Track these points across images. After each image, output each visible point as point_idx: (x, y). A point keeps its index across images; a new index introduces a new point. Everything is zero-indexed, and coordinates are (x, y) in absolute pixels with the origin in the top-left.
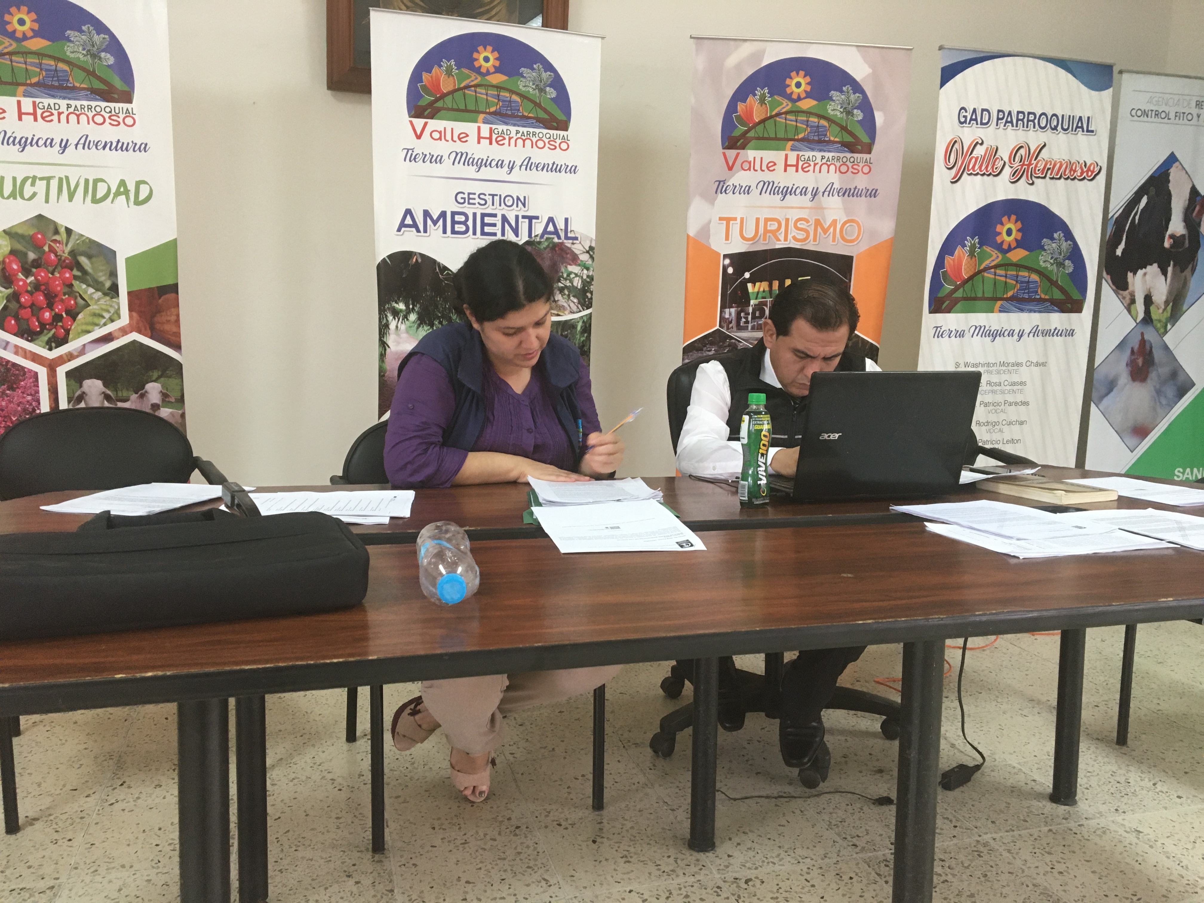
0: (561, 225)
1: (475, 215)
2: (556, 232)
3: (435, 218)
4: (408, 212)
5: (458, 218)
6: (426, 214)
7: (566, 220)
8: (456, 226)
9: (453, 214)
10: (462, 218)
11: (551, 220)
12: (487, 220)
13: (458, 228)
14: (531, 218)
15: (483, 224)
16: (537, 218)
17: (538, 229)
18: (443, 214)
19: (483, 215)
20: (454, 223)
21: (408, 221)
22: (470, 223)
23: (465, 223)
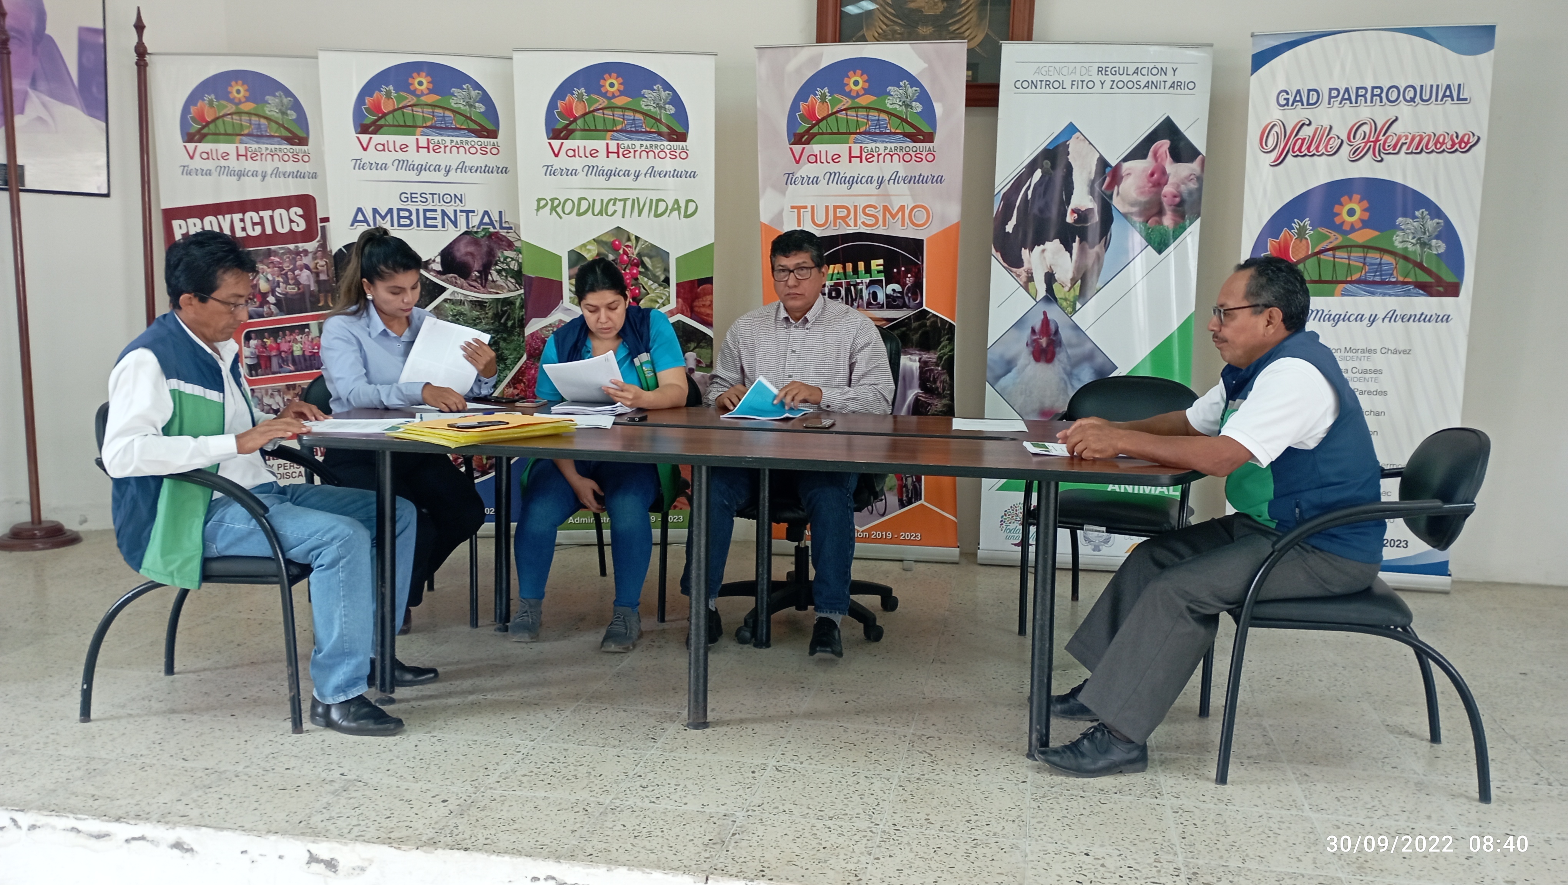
0: (495, 217)
1: (418, 210)
2: (491, 223)
3: (383, 214)
4: (359, 210)
5: (402, 214)
6: (375, 211)
7: (500, 212)
8: (402, 220)
9: (399, 210)
10: (407, 214)
11: (486, 213)
12: (429, 214)
13: (403, 222)
14: (467, 212)
15: (426, 218)
16: (473, 212)
17: (475, 221)
18: (390, 211)
19: (425, 211)
20: (399, 217)
21: (360, 217)
22: (414, 217)
23: (408, 218)
